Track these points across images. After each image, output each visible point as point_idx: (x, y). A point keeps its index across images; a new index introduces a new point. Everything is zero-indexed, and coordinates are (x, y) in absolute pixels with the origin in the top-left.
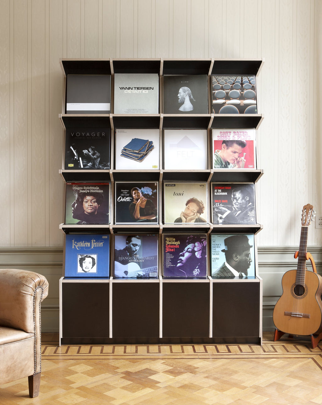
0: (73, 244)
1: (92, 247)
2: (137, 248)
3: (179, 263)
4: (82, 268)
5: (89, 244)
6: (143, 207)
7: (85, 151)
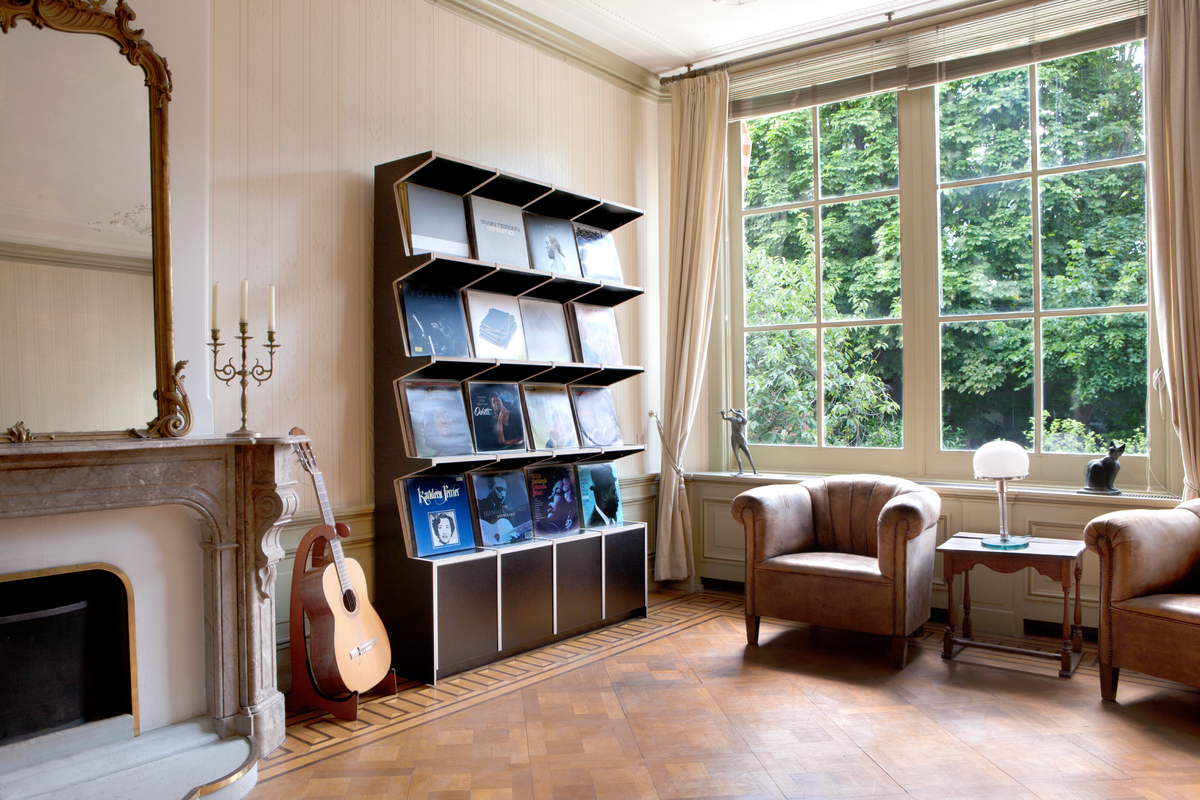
0: (420, 496)
1: (445, 499)
2: (504, 494)
3: (549, 513)
4: (439, 537)
5: (440, 493)
6: (507, 424)
7: (434, 325)
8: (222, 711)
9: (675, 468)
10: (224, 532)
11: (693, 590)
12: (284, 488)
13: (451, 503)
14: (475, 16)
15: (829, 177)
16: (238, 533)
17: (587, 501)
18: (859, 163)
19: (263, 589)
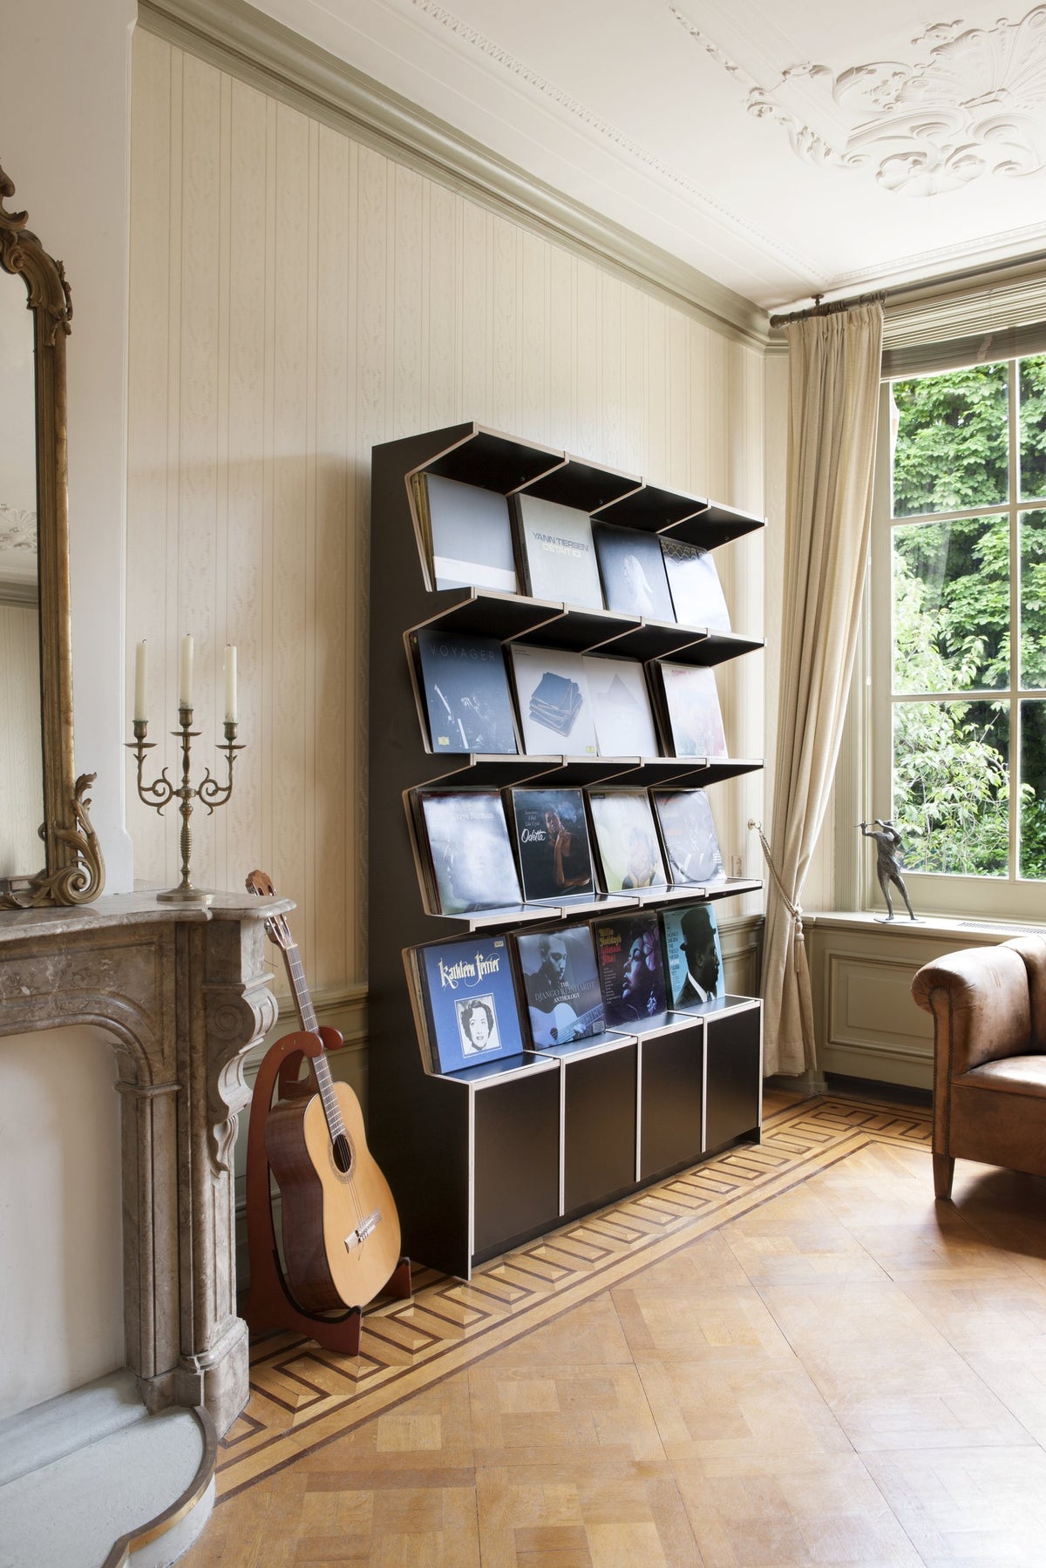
0: (443, 975)
1: (480, 977)
2: (563, 963)
3: (625, 989)
4: (471, 1040)
5: (471, 968)
6: (567, 855)
7: (466, 701)
8: (152, 1365)
9: (790, 909)
10: (157, 1066)
11: (812, 1091)
12: (255, 990)
13: (488, 983)
14: (516, 213)
15: (914, 466)
16: (180, 1066)
17: (677, 967)
18: (956, 446)
19: (219, 1158)
